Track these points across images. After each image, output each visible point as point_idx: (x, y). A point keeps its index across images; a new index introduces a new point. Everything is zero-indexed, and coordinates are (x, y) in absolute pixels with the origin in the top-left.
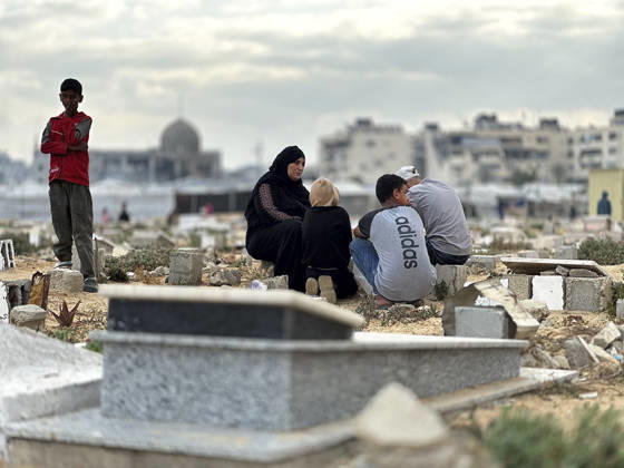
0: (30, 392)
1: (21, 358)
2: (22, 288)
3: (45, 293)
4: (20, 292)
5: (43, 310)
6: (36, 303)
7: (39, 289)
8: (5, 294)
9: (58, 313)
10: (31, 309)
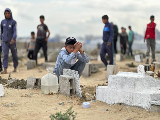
0: (157, 93)
1: (153, 85)
2: (148, 67)
3: (154, 68)
4: (147, 68)
5: (153, 73)
6: (152, 71)
7: (153, 67)
8: (144, 68)
9: (157, 74)
10: (151, 72)
